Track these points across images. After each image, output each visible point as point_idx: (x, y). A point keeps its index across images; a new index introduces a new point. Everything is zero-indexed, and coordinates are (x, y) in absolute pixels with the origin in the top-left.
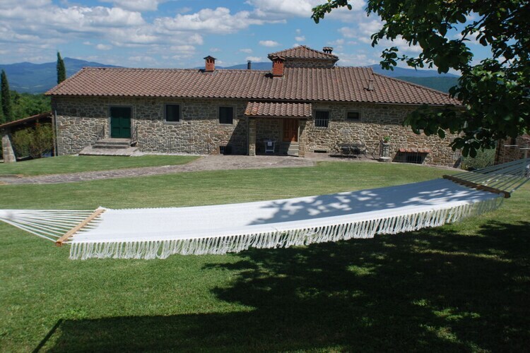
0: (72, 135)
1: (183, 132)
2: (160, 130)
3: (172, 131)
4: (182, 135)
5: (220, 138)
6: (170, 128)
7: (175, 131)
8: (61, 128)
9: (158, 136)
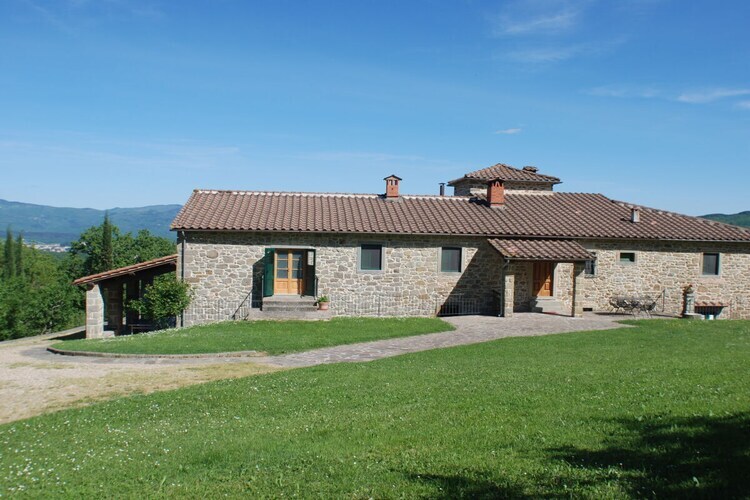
0: (209, 291)
1: (387, 285)
2: (351, 282)
3: (369, 284)
4: (384, 289)
5: (441, 293)
6: (366, 279)
7: (375, 284)
8: (192, 280)
9: (347, 292)
